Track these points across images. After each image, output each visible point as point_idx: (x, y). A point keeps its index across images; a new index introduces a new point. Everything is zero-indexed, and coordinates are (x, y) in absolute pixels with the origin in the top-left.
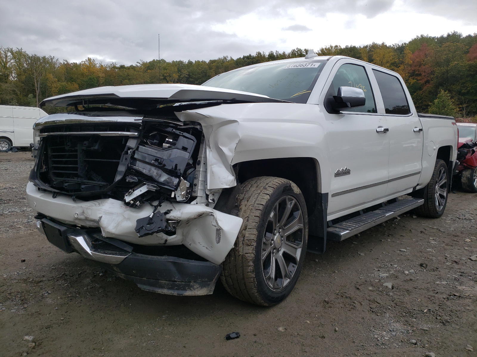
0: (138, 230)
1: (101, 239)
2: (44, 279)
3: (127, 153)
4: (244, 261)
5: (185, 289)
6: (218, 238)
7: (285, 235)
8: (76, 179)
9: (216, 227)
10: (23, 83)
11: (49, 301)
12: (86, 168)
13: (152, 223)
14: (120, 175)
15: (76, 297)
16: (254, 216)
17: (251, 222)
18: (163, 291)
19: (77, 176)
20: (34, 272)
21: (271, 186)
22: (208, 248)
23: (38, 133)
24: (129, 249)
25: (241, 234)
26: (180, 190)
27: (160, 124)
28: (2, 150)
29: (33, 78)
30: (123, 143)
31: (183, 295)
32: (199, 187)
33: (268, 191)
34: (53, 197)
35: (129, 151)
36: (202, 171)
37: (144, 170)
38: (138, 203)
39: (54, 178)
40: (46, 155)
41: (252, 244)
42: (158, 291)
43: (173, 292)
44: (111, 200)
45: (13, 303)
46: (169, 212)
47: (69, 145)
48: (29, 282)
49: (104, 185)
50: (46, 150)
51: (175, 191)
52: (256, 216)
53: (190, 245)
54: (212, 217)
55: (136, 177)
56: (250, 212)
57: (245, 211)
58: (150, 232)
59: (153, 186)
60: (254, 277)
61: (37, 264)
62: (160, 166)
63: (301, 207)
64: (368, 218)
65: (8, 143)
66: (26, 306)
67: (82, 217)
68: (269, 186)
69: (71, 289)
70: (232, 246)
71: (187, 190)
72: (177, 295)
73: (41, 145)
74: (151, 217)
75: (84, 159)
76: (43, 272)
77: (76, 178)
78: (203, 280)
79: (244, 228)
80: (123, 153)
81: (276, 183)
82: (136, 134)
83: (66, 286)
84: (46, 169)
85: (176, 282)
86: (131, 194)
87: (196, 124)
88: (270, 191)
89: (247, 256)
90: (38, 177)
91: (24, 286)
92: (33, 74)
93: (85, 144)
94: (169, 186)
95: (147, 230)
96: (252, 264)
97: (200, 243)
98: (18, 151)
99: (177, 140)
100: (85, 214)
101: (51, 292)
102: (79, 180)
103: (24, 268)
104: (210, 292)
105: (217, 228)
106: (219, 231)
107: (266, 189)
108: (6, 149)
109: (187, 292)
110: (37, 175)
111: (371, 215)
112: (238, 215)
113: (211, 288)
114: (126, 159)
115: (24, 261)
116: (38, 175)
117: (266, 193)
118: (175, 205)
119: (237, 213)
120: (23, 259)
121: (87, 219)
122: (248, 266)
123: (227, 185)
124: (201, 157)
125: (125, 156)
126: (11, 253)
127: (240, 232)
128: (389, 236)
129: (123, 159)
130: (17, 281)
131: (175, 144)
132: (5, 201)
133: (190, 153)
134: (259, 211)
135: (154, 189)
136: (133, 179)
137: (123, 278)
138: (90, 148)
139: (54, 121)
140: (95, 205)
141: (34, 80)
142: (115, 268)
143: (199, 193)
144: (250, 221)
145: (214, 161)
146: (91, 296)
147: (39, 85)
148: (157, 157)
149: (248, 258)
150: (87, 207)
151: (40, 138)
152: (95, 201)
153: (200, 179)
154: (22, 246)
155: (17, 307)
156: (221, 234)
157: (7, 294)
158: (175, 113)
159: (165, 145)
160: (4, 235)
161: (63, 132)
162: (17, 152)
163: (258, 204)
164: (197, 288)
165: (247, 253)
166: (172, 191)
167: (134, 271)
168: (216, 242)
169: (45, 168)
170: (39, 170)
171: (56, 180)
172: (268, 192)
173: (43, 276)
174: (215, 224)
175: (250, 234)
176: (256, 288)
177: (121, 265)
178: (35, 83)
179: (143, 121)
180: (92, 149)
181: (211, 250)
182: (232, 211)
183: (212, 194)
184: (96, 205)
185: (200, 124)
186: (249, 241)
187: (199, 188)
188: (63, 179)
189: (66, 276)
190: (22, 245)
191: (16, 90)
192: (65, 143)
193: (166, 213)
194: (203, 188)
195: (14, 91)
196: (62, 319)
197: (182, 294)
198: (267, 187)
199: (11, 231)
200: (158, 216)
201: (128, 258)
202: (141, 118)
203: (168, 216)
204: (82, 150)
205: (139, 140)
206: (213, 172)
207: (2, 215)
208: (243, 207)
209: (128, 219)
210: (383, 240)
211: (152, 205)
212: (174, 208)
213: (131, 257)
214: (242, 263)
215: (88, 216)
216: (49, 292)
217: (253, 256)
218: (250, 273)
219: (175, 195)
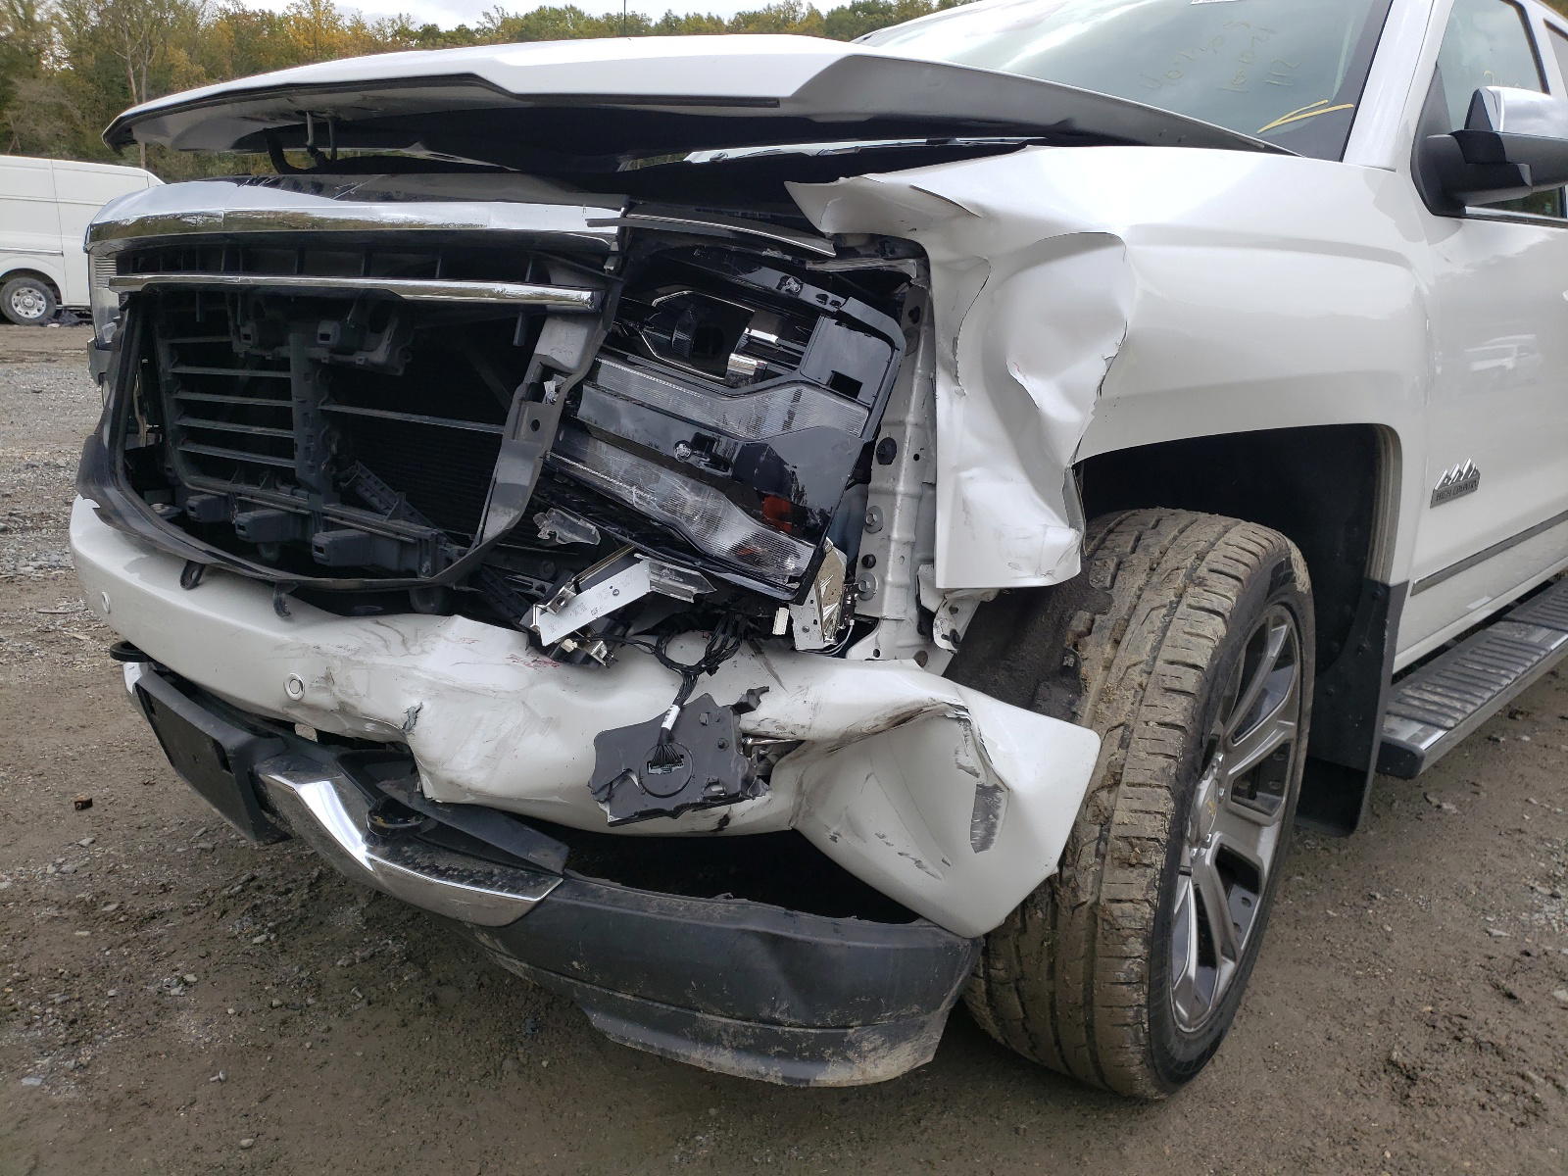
0: (607, 790)
1: (415, 805)
2: (168, 904)
3: (537, 394)
4: (1099, 935)
5: (818, 1058)
6: (983, 826)
7: (1231, 772)
8: (284, 493)
9: (977, 775)
10: (92, 80)
11: (189, 1027)
12: (334, 448)
13: (676, 760)
14: (508, 504)
15: (304, 1009)
16: (1160, 724)
17: (1143, 755)
18: (713, 1060)
19: (287, 477)
20: (125, 866)
21: (1221, 567)
22: (925, 862)
23: (110, 269)
24: (550, 855)
25: (1094, 810)
26: (815, 599)
27: (716, 245)
28: (26, 316)
29: (125, 63)
30: (516, 342)
31: (812, 1084)
32: (889, 575)
33: (1213, 597)
34: (183, 583)
35: (550, 386)
36: (905, 495)
37: (634, 489)
38: (599, 649)
39: (189, 479)
40: (151, 372)
41: (1146, 861)
42: (688, 1058)
43: (762, 1069)
44: (461, 625)
45: (31, 1034)
46: (752, 703)
47: (247, 337)
48: (106, 917)
49: (421, 541)
50: (148, 348)
51: (791, 605)
52: (1165, 725)
53: (834, 839)
54: (959, 728)
55: (593, 520)
56: (1131, 699)
57: (1104, 694)
58: (669, 805)
59: (679, 574)
60: (1142, 1002)
61: (142, 821)
62: (720, 473)
63: (1301, 649)
64: (1492, 666)
65: (44, 293)
66: (86, 1054)
67: (323, 699)
68: (1215, 566)
69: (284, 959)
70: (1047, 864)
71: (846, 593)
72: (780, 1083)
73: (123, 329)
74: (668, 724)
75: (319, 408)
76: (164, 868)
77: (288, 489)
78: (903, 1012)
79: (1108, 779)
80: (520, 391)
81: (1236, 549)
82: (586, 295)
83: (262, 944)
84: (152, 436)
85: (780, 1024)
86: (566, 605)
87: (899, 251)
88: (1225, 595)
89: (1117, 913)
90: (120, 472)
91: (82, 938)
92: (122, 48)
93: (325, 337)
94: (762, 578)
95: (655, 795)
96: (1141, 948)
97: (883, 837)
98: (81, 323)
99: (805, 338)
100: (335, 689)
101: (195, 979)
102: (302, 500)
103: (85, 842)
104: (924, 1055)
105: (982, 780)
106: (990, 796)
107: (1201, 583)
108: (39, 314)
109: (830, 1068)
110: (113, 463)
111: (1490, 647)
112: (1075, 713)
113: (931, 1037)
114: (535, 425)
115: (87, 804)
116: (119, 464)
117: (1208, 605)
118: (779, 664)
119: (1072, 703)
120: (84, 797)
121: (344, 710)
122: (1121, 958)
123: (1037, 573)
124: (902, 424)
125: (530, 410)
126: (37, 764)
127: (1090, 799)
128: (1514, 718)
129: (517, 425)
130: (53, 912)
131: (798, 361)
132: (24, 518)
133: (870, 411)
134: (1184, 701)
135: (688, 593)
136: (573, 528)
137: (521, 975)
138: (352, 354)
139: (176, 218)
140: (387, 644)
141: (126, 70)
142: (484, 938)
143: (892, 603)
144: (1139, 748)
145: (975, 446)
146: (370, 1003)
147: (143, 88)
148: (705, 427)
149: (1125, 923)
150: (347, 654)
151: (121, 297)
152: (383, 619)
153: (895, 535)
154: (84, 727)
155: (47, 1061)
156: (1001, 812)
157: (8, 985)
158: (791, 187)
159: (741, 363)
160: (14, 676)
161: (217, 271)
162: (77, 324)
163: (1172, 663)
164: (875, 1049)
165: (1119, 901)
166: (777, 604)
167: (575, 964)
168: (969, 842)
169: (150, 431)
170: (120, 439)
171: (201, 491)
172: (1216, 602)
173: (165, 889)
174: (970, 760)
175: (1136, 811)
176: (1143, 1045)
177: (517, 933)
178: (130, 82)
179: (623, 230)
180: (358, 362)
181: (940, 875)
182: (1042, 690)
183: (948, 605)
184: (387, 647)
185: (919, 253)
186: (1131, 844)
187: (889, 578)
188: (228, 486)
189: (260, 888)
190: (84, 723)
191: (69, 104)
192: (231, 324)
193: (742, 708)
194: (906, 579)
195: (62, 107)
196: (245, 1142)
197: (808, 1081)
198: (1203, 571)
199: (43, 653)
200: (703, 724)
201: (551, 902)
202: (617, 214)
203: (748, 721)
204: (311, 360)
205: (600, 327)
206: (964, 502)
207: (10, 580)
208: (1095, 677)
209: (552, 723)
210: (1502, 739)
211: (670, 664)
212: (776, 677)
213: (562, 898)
214: (1086, 941)
215: (351, 701)
216: (190, 978)
217: (1147, 916)
218: (1124, 987)
219: (790, 621)
